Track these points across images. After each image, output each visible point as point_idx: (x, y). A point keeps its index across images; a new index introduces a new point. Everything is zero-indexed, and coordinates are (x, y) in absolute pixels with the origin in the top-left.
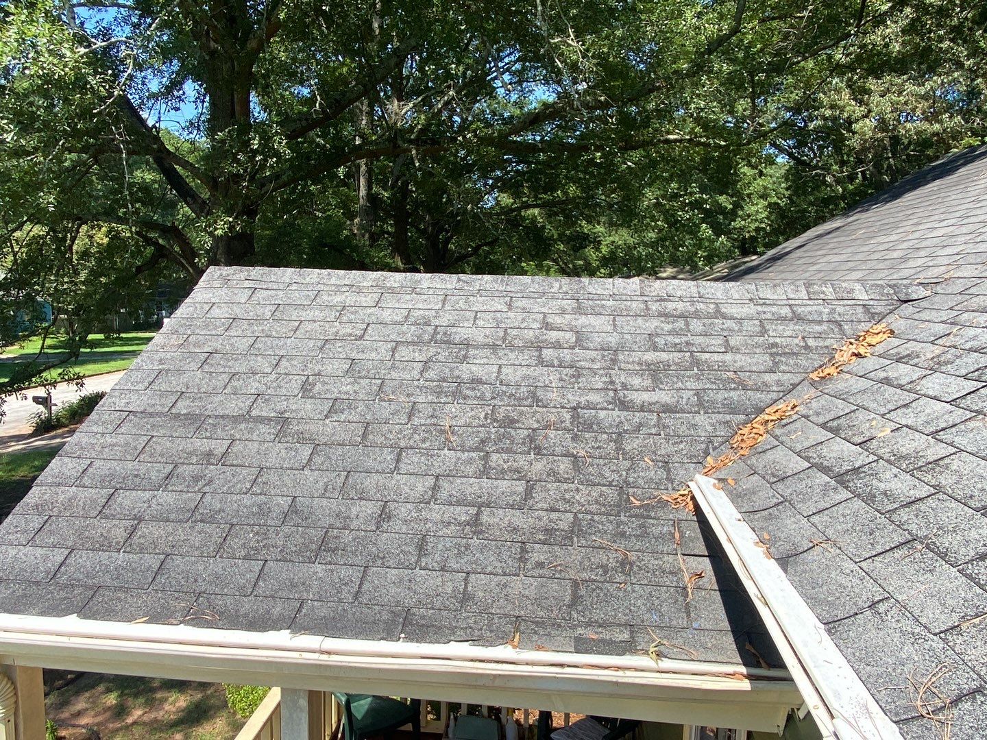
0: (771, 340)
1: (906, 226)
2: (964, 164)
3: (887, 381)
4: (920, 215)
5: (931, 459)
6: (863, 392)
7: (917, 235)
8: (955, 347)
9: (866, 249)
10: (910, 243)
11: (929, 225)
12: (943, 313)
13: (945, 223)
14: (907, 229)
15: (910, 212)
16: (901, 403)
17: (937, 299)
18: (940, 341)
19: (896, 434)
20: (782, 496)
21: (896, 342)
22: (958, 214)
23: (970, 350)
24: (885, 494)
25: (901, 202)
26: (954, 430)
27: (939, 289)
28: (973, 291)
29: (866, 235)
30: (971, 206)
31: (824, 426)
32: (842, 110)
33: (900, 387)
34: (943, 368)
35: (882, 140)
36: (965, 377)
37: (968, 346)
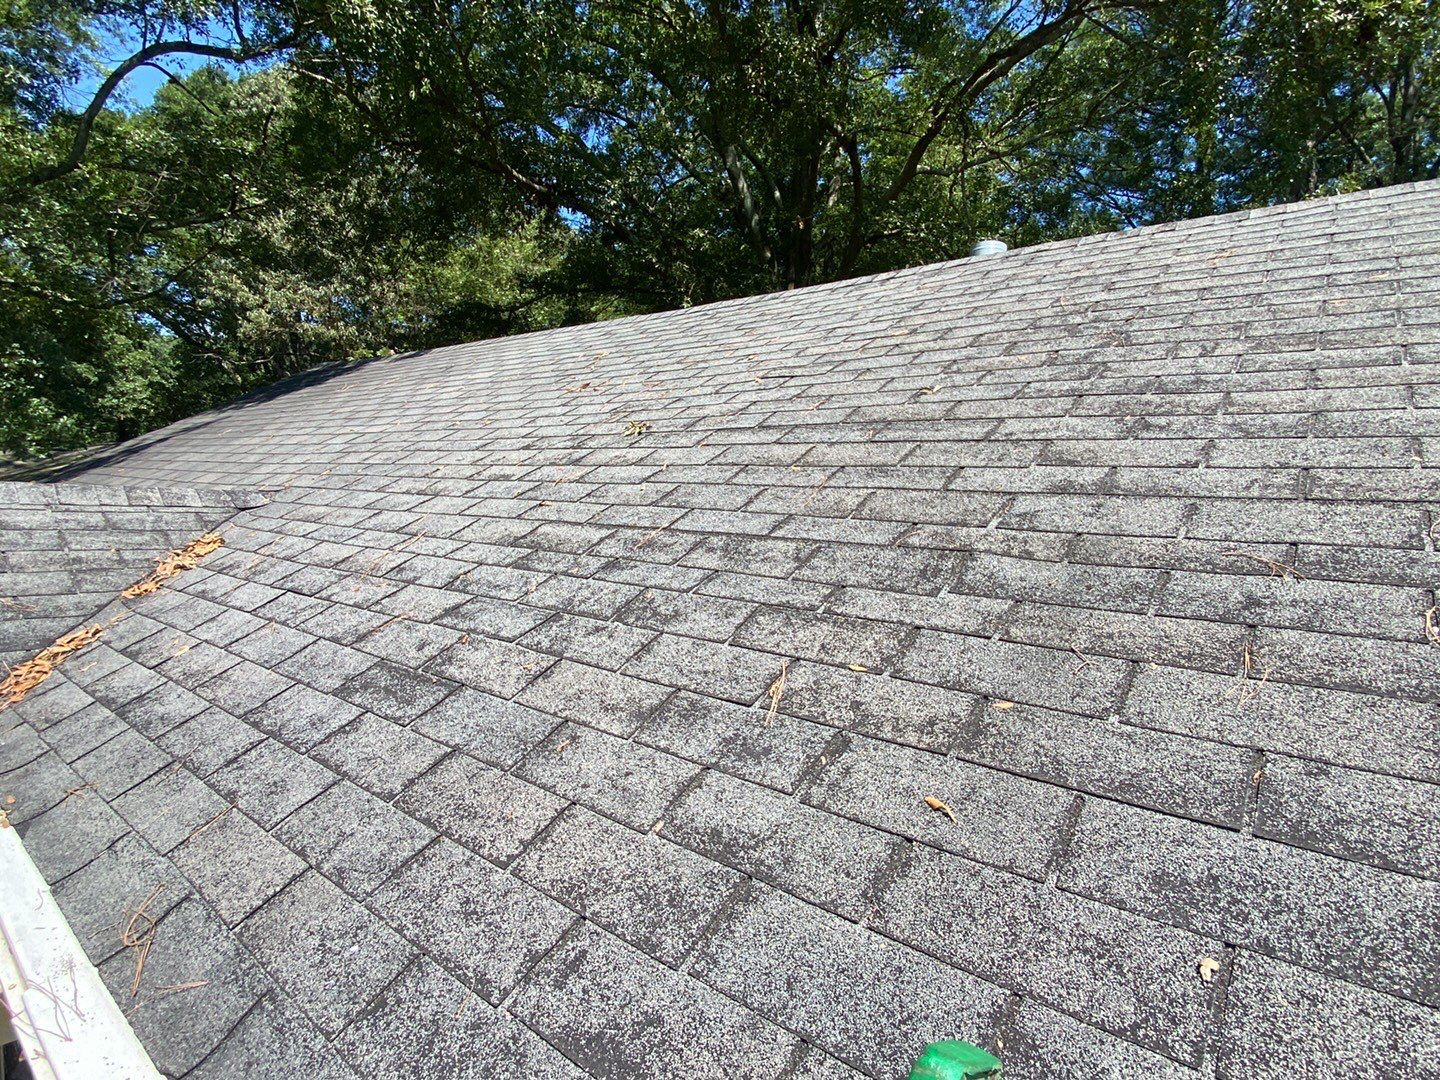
0: (73, 555)
1: (270, 430)
2: (334, 376)
3: (202, 595)
4: (285, 420)
5: (216, 673)
6: (176, 608)
7: (277, 440)
8: (272, 556)
9: (227, 449)
10: (268, 448)
11: (289, 432)
12: (274, 522)
13: (302, 432)
14: (270, 433)
15: (276, 416)
16: (210, 616)
17: (273, 507)
18: (262, 551)
19: (193, 651)
20: (49, 744)
21: (224, 551)
22: (314, 424)
23: (284, 559)
24: (162, 718)
25: (272, 404)
26: (245, 640)
27: (277, 497)
28: (304, 500)
29: (232, 435)
30: (328, 417)
31: (123, 652)
32: (235, 292)
33: (213, 600)
34: (257, 578)
35: (280, 334)
36: (271, 586)
37: (282, 555)
